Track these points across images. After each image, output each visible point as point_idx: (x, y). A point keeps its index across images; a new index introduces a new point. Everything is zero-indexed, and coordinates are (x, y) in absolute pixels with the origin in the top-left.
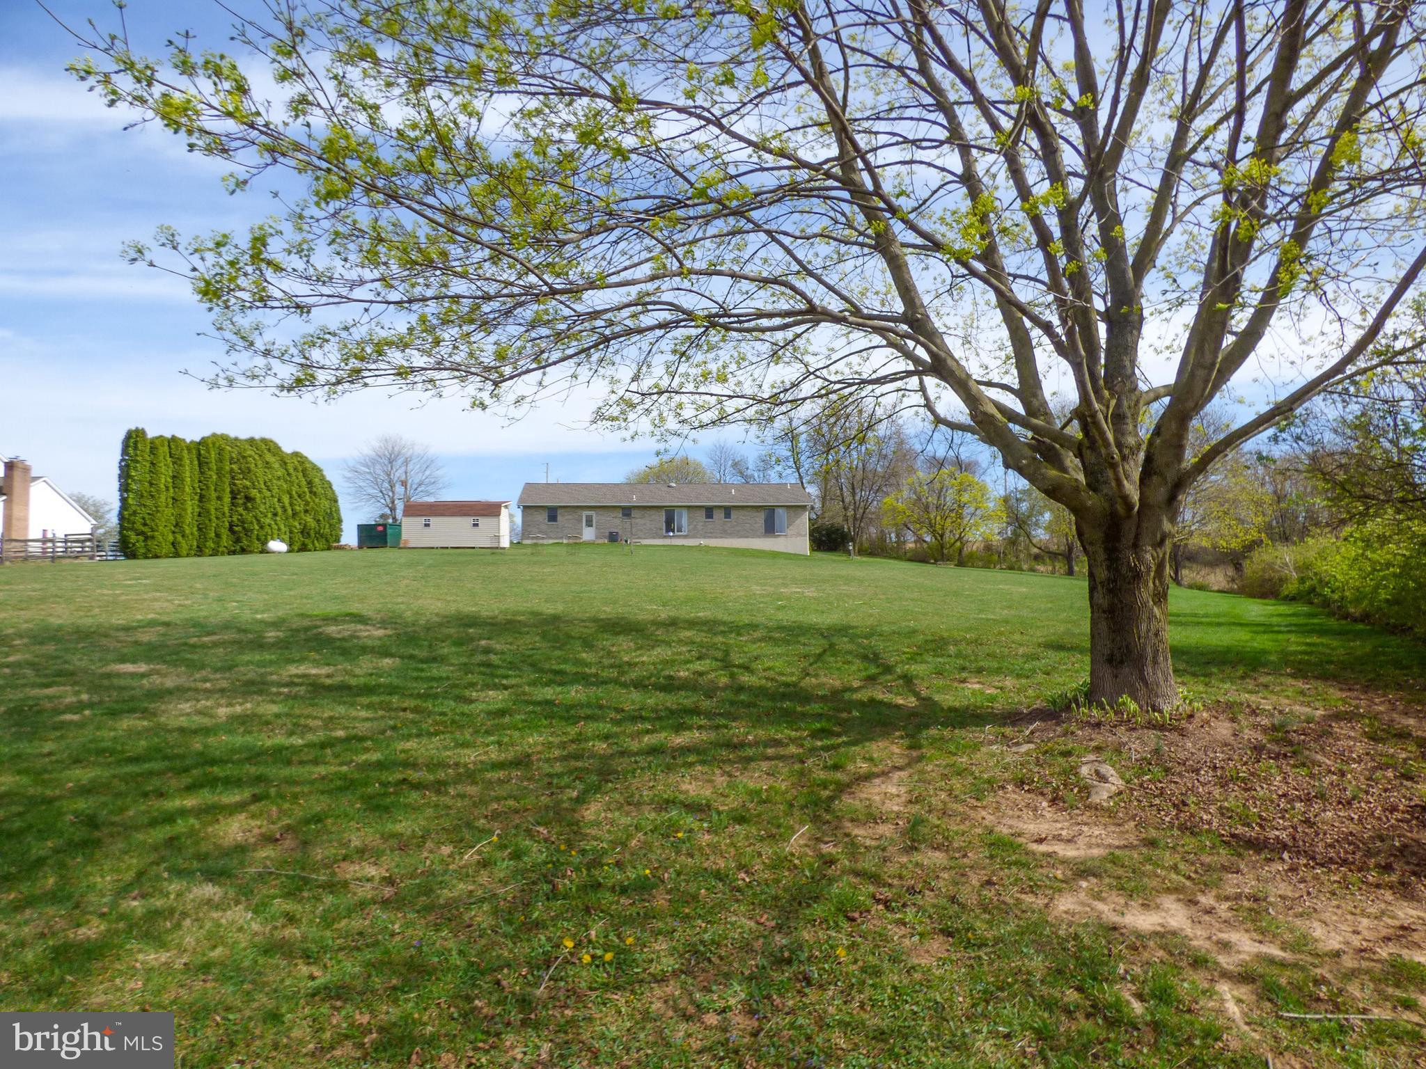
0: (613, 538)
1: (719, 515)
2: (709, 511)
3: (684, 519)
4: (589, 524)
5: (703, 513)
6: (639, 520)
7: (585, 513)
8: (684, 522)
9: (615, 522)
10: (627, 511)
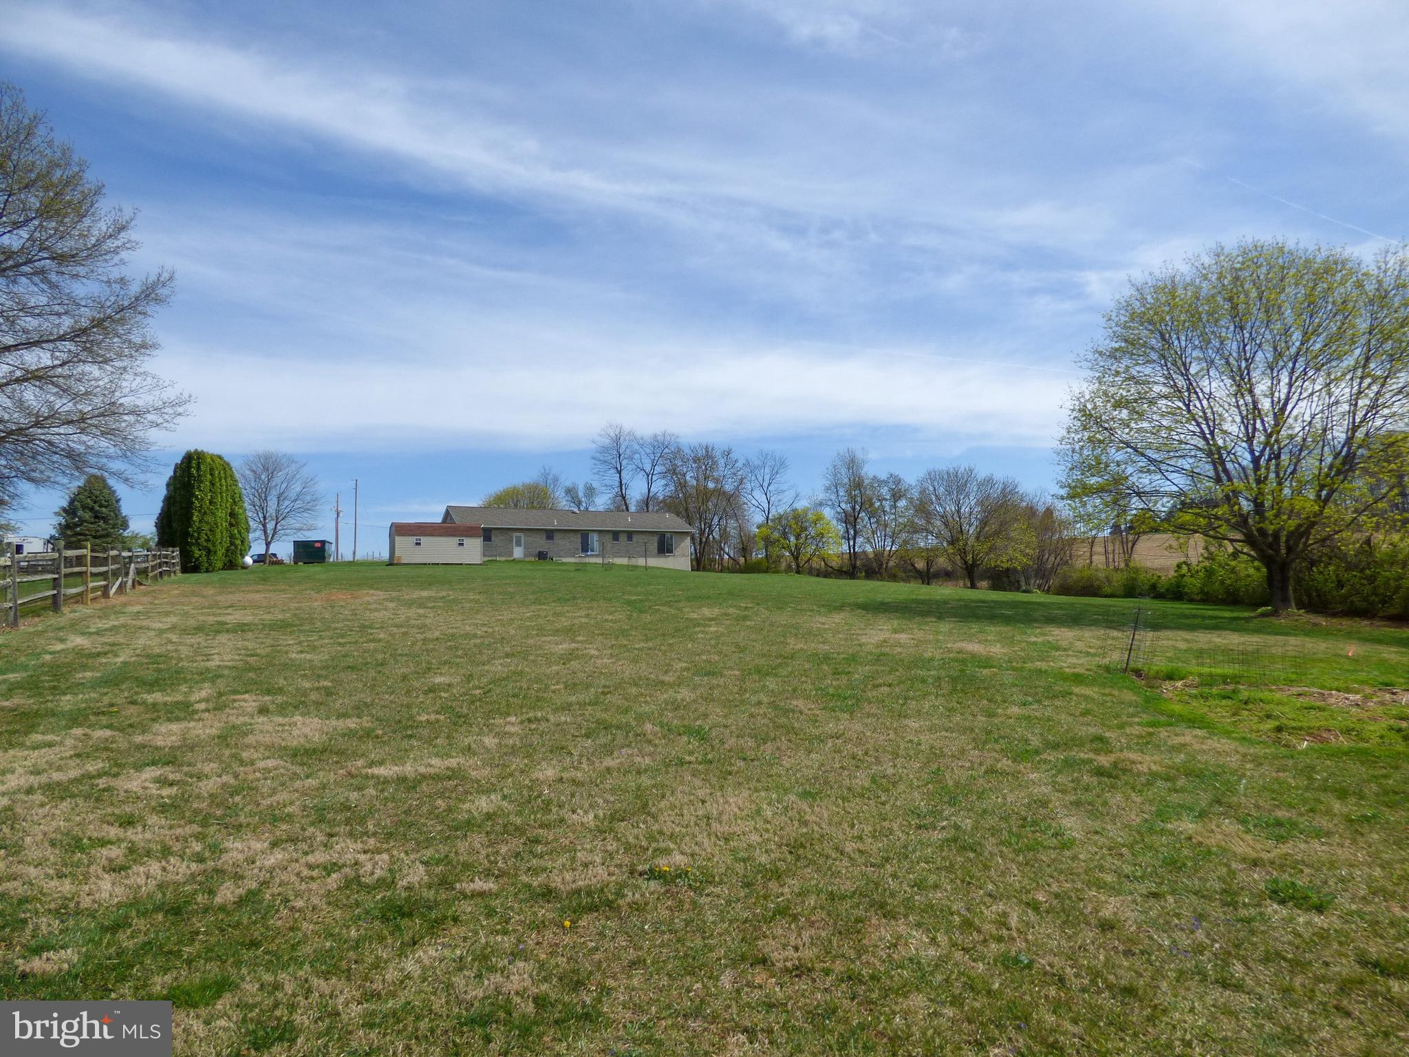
0: (542, 556)
1: (623, 538)
2: (616, 535)
3: (594, 540)
4: (519, 544)
5: (610, 536)
6: (559, 541)
7: (516, 534)
8: (596, 545)
9: (541, 543)
10: (550, 534)
